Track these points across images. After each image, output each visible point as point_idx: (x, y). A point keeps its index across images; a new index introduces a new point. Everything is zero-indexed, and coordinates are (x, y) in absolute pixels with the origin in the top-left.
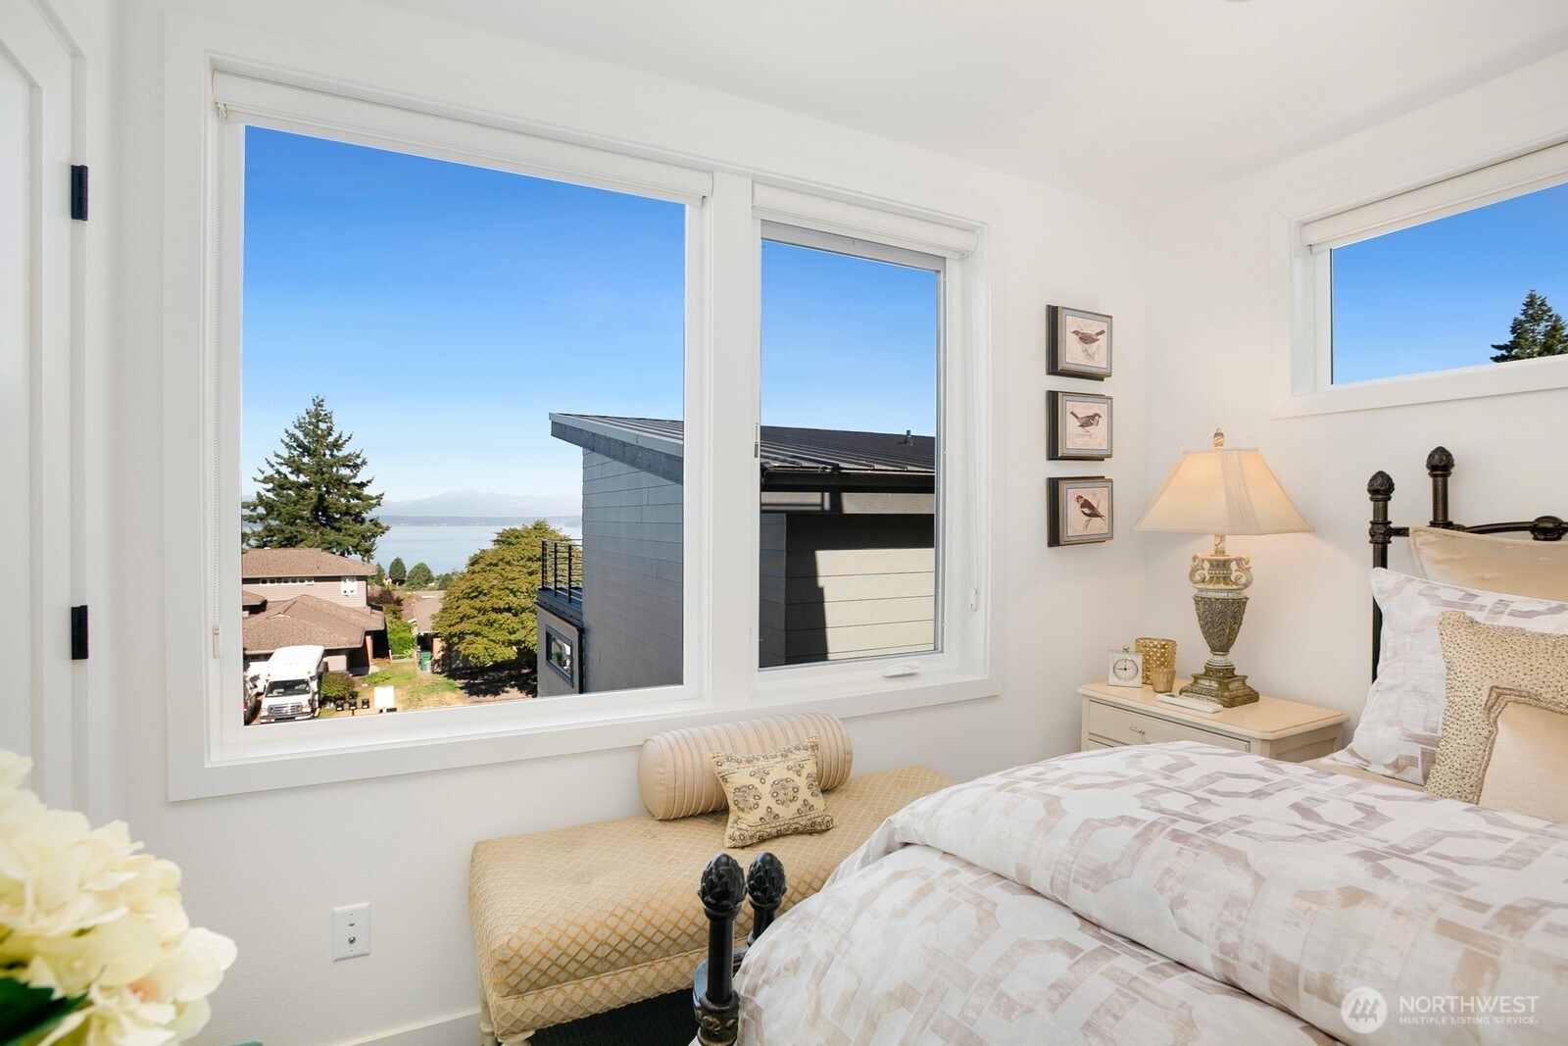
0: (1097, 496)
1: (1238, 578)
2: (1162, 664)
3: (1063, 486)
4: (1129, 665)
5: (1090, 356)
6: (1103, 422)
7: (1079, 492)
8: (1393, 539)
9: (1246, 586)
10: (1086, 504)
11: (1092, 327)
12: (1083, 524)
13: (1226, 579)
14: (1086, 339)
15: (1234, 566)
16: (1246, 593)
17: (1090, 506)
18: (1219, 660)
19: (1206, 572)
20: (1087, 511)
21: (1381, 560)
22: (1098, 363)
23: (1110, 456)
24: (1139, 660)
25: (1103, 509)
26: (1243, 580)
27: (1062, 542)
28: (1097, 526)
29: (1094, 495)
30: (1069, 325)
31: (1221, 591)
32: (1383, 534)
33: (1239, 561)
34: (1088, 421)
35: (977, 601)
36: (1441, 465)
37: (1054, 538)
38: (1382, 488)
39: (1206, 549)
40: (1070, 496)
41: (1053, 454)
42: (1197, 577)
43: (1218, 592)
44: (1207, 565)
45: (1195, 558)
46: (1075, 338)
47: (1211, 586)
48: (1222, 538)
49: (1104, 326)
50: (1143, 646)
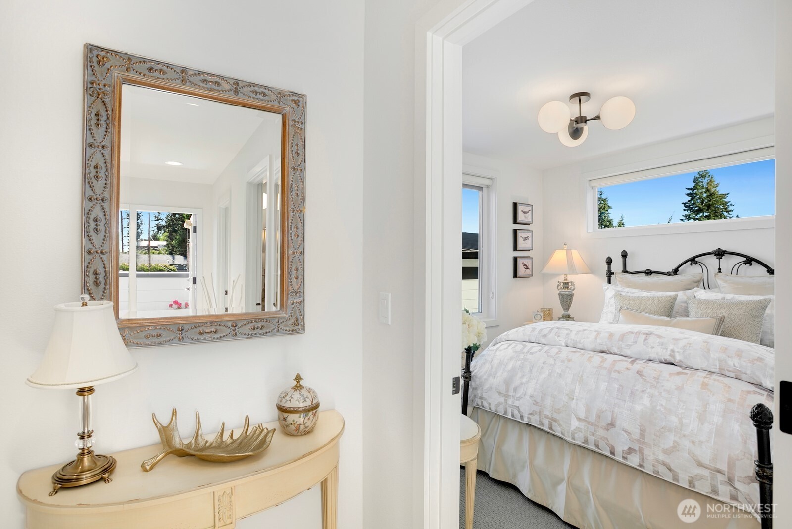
0: (528, 262)
1: (571, 288)
2: (549, 315)
3: (518, 259)
4: (539, 316)
5: (526, 218)
6: (530, 239)
7: (523, 261)
8: (612, 275)
9: (573, 290)
10: (525, 265)
11: (527, 209)
12: (524, 271)
13: (568, 288)
14: (525, 213)
15: (570, 284)
16: (573, 292)
17: (526, 266)
18: (566, 313)
19: (562, 286)
20: (525, 267)
21: (609, 282)
22: (528, 220)
23: (532, 250)
24: (542, 314)
25: (530, 267)
26: (573, 288)
27: (518, 277)
28: (528, 272)
29: (527, 262)
30: (520, 208)
31: (566, 291)
32: (610, 274)
33: (571, 282)
34: (526, 239)
35: (493, 296)
36: (624, 255)
37: (515, 276)
38: (609, 261)
39: (562, 279)
40: (520, 262)
41: (515, 249)
42: (559, 288)
43: (565, 291)
44: (562, 284)
45: (558, 282)
46: (522, 212)
47: (563, 290)
48: (566, 275)
49: (530, 208)
50: (543, 310)
